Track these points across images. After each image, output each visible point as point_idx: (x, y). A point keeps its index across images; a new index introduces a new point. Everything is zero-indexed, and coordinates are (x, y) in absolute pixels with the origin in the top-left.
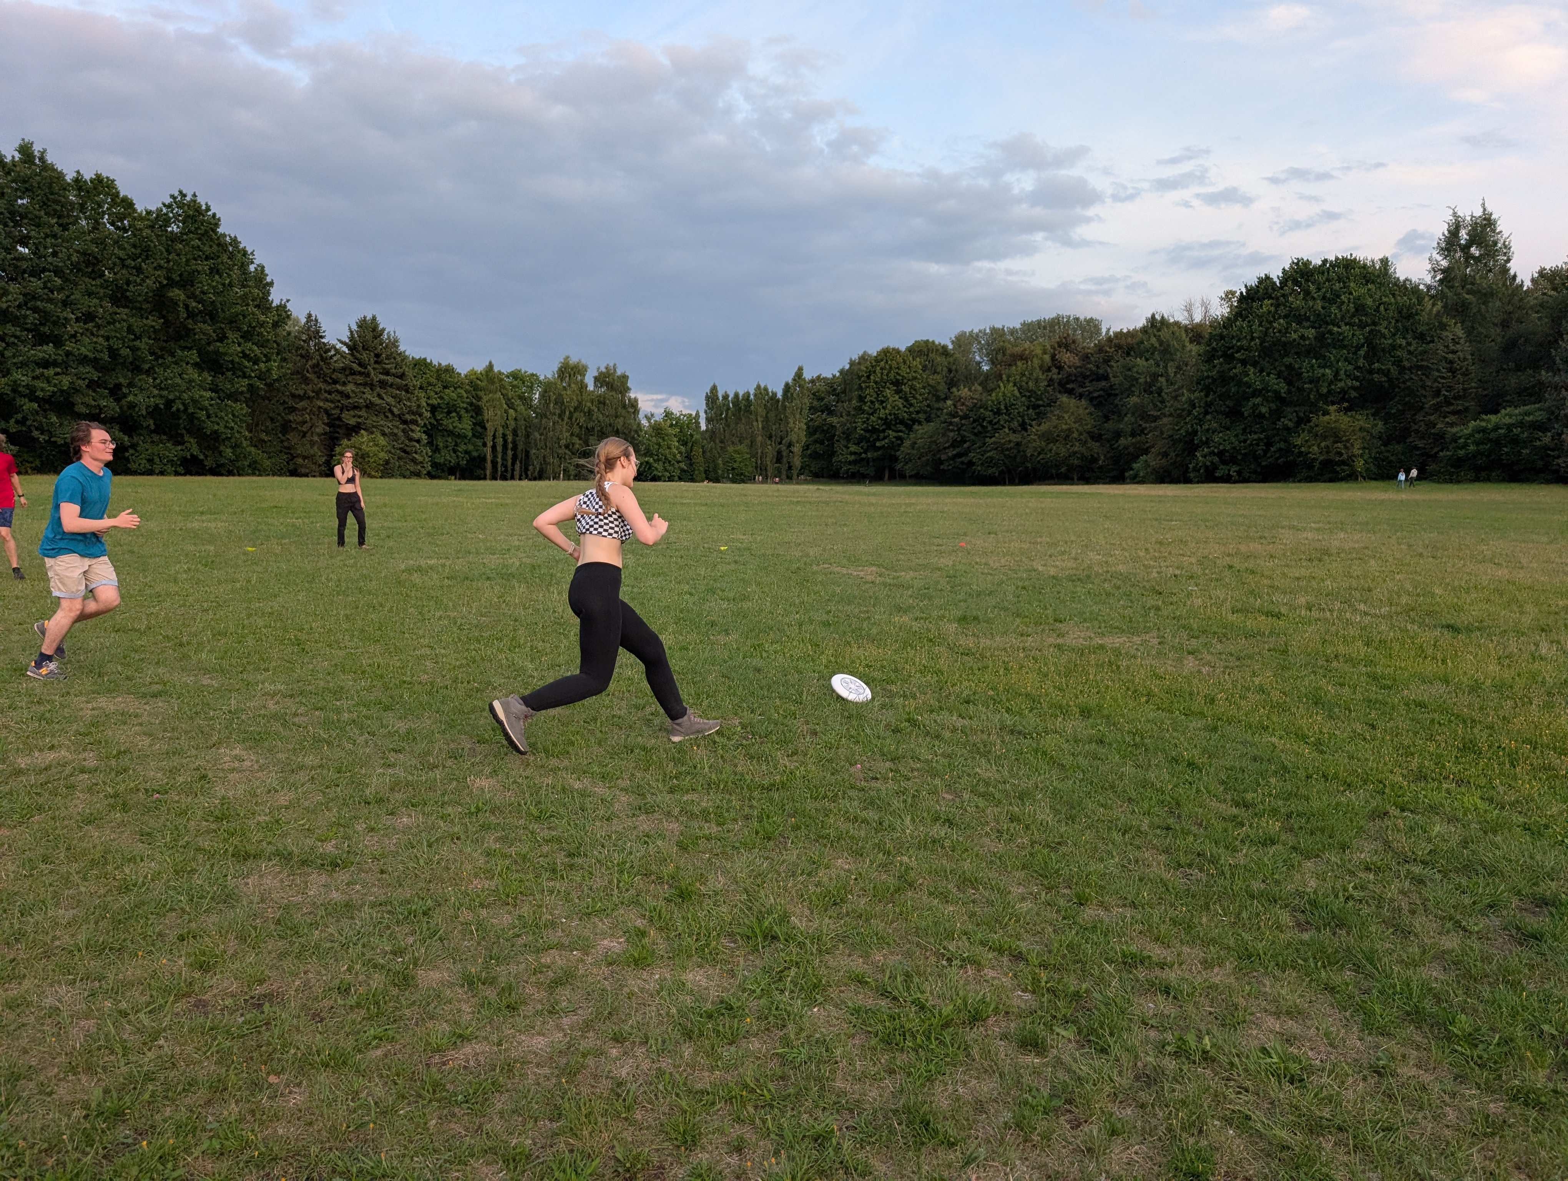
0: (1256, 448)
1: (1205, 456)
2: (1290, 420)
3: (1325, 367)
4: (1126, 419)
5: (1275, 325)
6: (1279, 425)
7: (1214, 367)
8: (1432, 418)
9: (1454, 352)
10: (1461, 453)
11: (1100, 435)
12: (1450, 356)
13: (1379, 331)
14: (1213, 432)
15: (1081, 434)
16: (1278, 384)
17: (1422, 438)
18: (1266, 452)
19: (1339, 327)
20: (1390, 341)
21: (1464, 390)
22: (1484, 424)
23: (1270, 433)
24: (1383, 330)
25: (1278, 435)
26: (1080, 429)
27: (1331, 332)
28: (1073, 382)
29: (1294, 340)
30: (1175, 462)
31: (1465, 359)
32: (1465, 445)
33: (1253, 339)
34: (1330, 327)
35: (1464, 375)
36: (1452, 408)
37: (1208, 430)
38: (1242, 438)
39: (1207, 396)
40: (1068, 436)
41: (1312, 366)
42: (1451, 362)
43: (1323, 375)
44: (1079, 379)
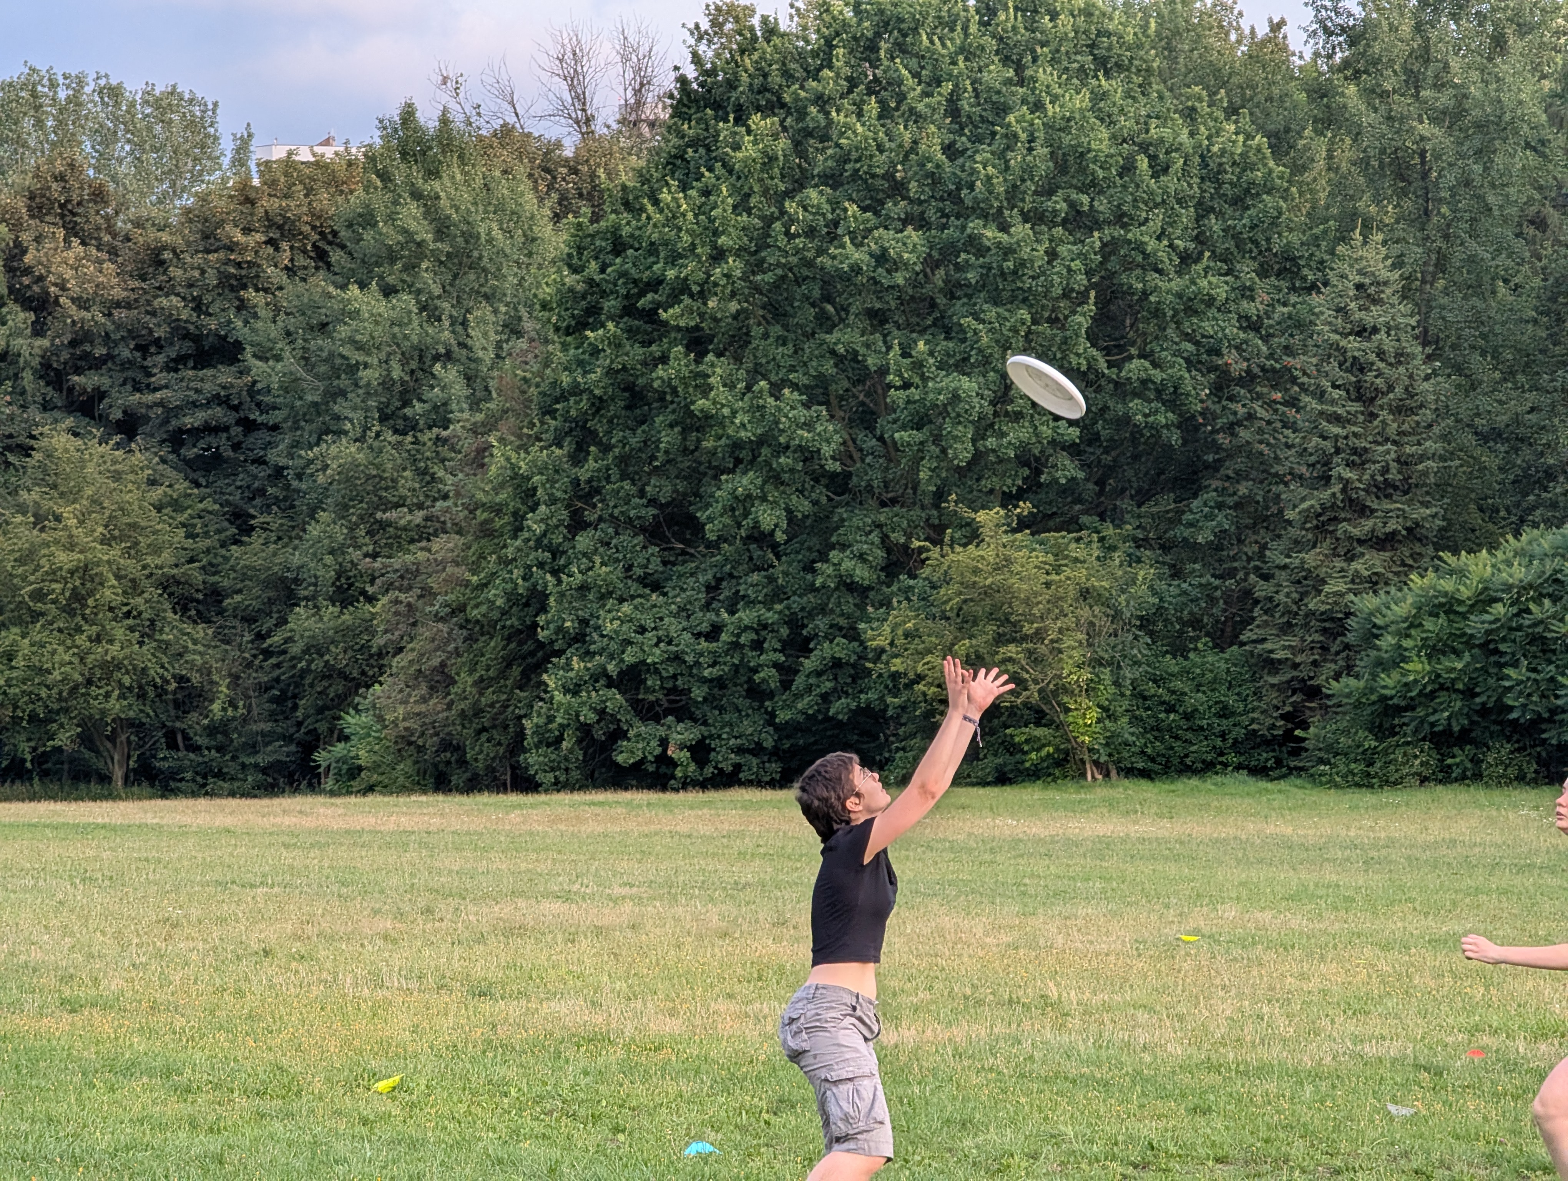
0: (753, 658)
1: (574, 690)
2: (862, 557)
3: (962, 366)
4: (314, 530)
5: (791, 207)
6: (825, 572)
7: (596, 352)
8: (1311, 558)
9: (1363, 332)
10: (1389, 682)
11: (216, 595)
12: (1353, 344)
13: (1140, 247)
14: (603, 598)
15: (134, 587)
16: (808, 425)
17: (1286, 628)
18: (787, 673)
19: (1004, 228)
20: (1177, 283)
21: (1403, 462)
22: (1447, 585)
23: (796, 603)
24: (1151, 245)
25: (823, 610)
26: (131, 566)
27: (974, 244)
28: (97, 364)
29: (856, 269)
30: (478, 712)
31: (1401, 357)
32: (1400, 658)
33: (719, 255)
34: (974, 225)
35: (1400, 410)
36: (1368, 524)
37: (583, 588)
38: (704, 620)
39: (578, 457)
40: (78, 597)
41: (919, 365)
42: (1359, 367)
43: (956, 397)
44: (125, 353)
